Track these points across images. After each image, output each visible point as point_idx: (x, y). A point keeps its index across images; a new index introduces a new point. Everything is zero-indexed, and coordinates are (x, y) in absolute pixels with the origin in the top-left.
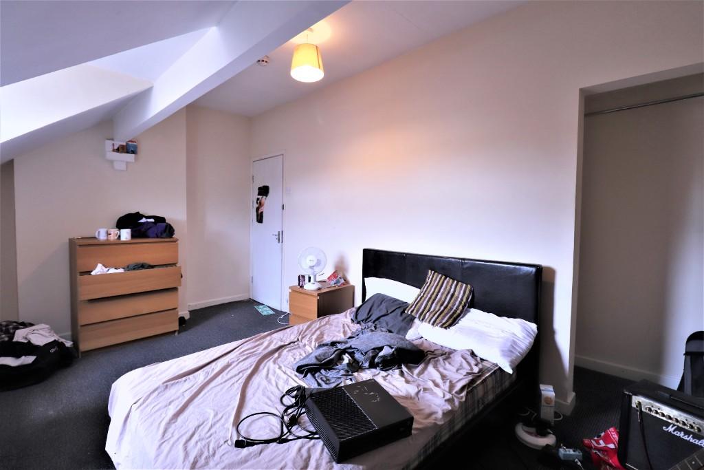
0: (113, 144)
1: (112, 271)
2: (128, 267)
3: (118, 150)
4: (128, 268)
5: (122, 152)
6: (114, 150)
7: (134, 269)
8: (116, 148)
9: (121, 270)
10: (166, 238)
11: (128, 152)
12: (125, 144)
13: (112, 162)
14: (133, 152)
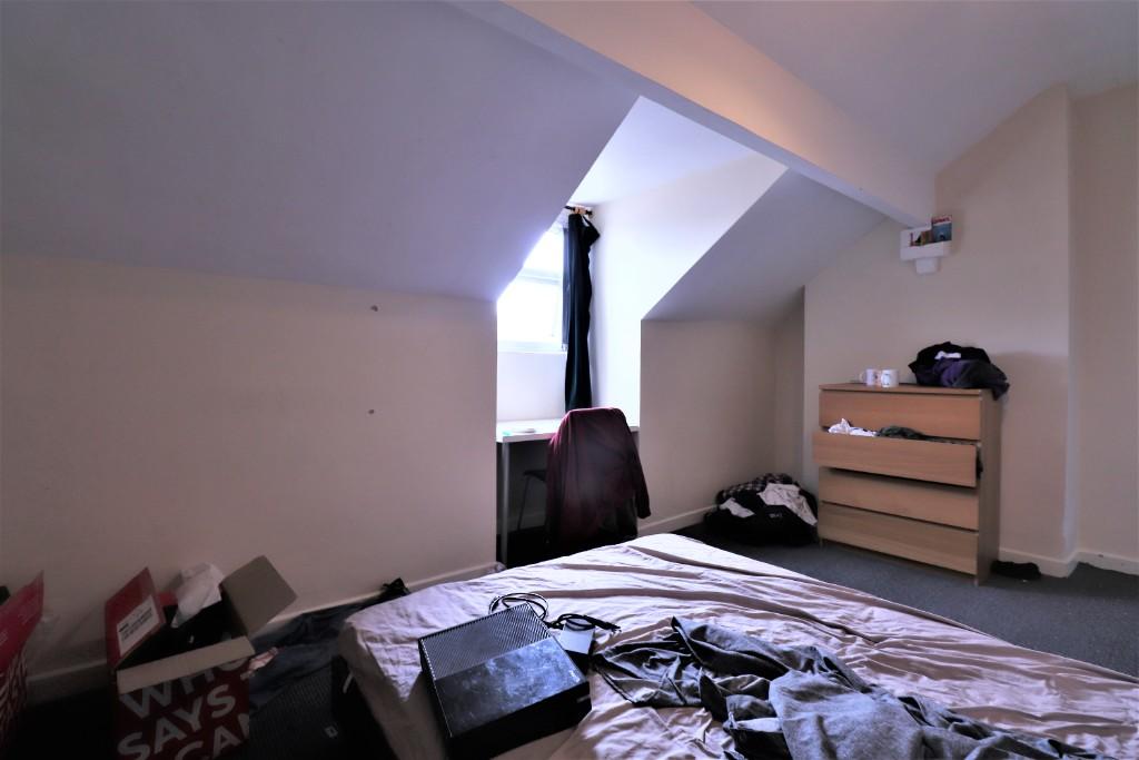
0: (912, 235)
1: (859, 432)
2: (881, 431)
3: (918, 242)
4: (882, 433)
5: (924, 244)
6: (912, 244)
7: (887, 435)
8: (915, 238)
9: (868, 434)
10: (957, 388)
11: (934, 241)
12: (929, 228)
13: (912, 262)
14: (944, 238)
